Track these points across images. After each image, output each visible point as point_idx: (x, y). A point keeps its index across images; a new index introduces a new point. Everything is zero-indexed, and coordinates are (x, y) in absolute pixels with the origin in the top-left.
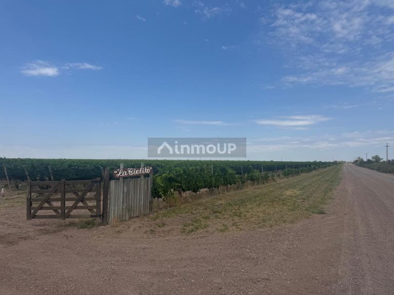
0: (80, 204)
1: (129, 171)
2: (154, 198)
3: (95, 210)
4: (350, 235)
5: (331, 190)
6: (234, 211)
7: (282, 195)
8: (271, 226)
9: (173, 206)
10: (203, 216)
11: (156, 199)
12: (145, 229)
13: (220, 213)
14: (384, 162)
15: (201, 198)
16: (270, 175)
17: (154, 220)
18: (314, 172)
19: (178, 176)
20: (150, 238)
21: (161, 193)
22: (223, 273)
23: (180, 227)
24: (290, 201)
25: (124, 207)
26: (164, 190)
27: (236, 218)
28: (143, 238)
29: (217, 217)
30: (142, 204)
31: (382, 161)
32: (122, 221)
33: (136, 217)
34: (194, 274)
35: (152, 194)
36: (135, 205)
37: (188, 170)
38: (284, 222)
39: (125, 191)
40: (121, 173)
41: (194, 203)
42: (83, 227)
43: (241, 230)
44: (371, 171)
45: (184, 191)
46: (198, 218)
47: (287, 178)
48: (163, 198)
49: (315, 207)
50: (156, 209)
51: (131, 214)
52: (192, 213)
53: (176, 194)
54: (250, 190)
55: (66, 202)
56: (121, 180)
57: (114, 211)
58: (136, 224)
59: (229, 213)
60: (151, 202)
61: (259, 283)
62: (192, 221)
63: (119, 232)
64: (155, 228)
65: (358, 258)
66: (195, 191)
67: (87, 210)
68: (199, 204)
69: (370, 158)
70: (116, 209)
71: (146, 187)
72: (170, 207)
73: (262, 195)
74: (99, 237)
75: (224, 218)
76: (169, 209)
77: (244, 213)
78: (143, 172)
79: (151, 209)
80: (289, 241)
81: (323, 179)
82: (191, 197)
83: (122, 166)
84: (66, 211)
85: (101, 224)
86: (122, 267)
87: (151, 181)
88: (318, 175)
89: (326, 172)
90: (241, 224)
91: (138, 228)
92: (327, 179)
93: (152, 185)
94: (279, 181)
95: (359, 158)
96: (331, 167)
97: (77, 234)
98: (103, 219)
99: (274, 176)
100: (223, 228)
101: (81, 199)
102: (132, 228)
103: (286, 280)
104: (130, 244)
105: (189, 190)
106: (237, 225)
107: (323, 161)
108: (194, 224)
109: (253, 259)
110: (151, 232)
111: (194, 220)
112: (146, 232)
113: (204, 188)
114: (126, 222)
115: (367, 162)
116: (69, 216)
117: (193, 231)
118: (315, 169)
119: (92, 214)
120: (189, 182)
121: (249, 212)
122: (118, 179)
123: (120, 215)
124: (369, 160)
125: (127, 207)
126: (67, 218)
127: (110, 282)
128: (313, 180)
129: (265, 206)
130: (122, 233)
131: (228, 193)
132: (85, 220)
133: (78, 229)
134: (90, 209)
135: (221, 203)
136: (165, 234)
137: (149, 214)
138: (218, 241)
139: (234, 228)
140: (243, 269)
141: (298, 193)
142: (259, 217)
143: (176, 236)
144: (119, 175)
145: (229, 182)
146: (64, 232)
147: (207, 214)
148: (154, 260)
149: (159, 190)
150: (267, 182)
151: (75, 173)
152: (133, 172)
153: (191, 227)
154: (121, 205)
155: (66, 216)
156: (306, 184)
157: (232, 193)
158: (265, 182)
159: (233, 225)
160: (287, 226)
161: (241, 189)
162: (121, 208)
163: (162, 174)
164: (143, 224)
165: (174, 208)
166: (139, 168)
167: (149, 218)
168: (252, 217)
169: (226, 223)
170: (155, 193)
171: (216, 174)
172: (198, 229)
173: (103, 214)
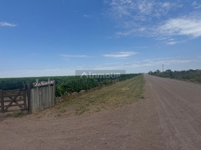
0: (14, 103)
1: (42, 83)
2: (57, 97)
3: (23, 106)
4: (160, 108)
5: (143, 87)
6: (100, 100)
7: (121, 90)
8: (121, 106)
9: (67, 101)
10: (85, 104)
11: (58, 97)
12: (54, 114)
13: (94, 102)
14: (161, 72)
15: (81, 95)
16: (113, 81)
17: (59, 109)
18: (132, 79)
19: (69, 84)
20: (58, 119)
21: (61, 94)
22: (105, 134)
23: (74, 111)
24: (126, 93)
25: (40, 103)
26: (62, 93)
27: (103, 104)
28: (54, 119)
29: (93, 104)
30: (50, 100)
31: (160, 72)
32: (40, 111)
33: (47, 108)
34: (89, 137)
35: (56, 95)
36: (46, 102)
37: (74, 81)
38: (127, 104)
39: (40, 95)
40: (37, 84)
41: (78, 98)
42: (16, 117)
43: (107, 110)
44: (156, 77)
45: (73, 92)
46: (83, 106)
47: (121, 82)
48: (62, 96)
49: (139, 95)
50: (58, 103)
51: (44, 107)
52: (79, 104)
53: (69, 94)
54: (105, 89)
55: (4, 103)
56: (37, 88)
57: (35, 106)
58: (49, 112)
59: (98, 102)
60: (55, 100)
61: (125, 138)
62: (80, 108)
63: (39, 117)
64: (60, 113)
65: (167, 119)
66: (78, 92)
67: (18, 107)
68: (81, 99)
69: (156, 71)
70: (36, 105)
71: (52, 92)
72: (66, 101)
73: (112, 91)
74: (28, 121)
75: (97, 104)
76: (65, 102)
77: (106, 101)
78: (50, 83)
79: (55, 103)
80: (133, 113)
81: (137, 81)
82: (76, 95)
83: (37, 80)
84: (5, 108)
85: (27, 114)
86: (46, 138)
87: (54, 88)
88: (134, 80)
89: (137, 78)
90: (106, 106)
91: (50, 114)
92: (139, 81)
93: (55, 90)
94: (117, 84)
95: (150, 71)
96: (139, 76)
97: (13, 121)
98: (28, 111)
99: (115, 81)
100: (97, 110)
101: (14, 101)
102: (47, 114)
103: (138, 134)
104: (47, 123)
105: (75, 91)
106: (104, 108)
107: (134, 73)
108: (82, 109)
109: (118, 125)
110: (58, 116)
111: (81, 107)
112: (55, 116)
113: (83, 90)
114: (43, 111)
115: (154, 73)
116: (7, 111)
117: (82, 113)
118: (132, 77)
119: (22, 109)
120: (75, 87)
121: (108, 100)
122: (36, 88)
123: (38, 108)
124: (155, 72)
125: (42, 103)
126: (6, 112)
127: (41, 147)
128: (133, 82)
129: (115, 96)
130: (41, 118)
131: (95, 92)
132: (17, 112)
133: (14, 118)
134: (20, 106)
135: (93, 97)
136: (66, 116)
137: (55, 106)
138: (96, 117)
139: (103, 109)
140: (114, 131)
141: (128, 89)
142: (114, 102)
143: (73, 116)
144: (36, 85)
145: (95, 86)
146: (5, 121)
147: (87, 103)
148: (64, 132)
149: (60, 92)
150: (112, 85)
151: (6, 86)
152: (44, 83)
153: (80, 111)
154: (38, 102)
155: (5, 112)
156: (130, 84)
157: (97, 91)
158: (111, 85)
159: (102, 107)
160: (129, 106)
161: (101, 89)
162: (38, 104)
163: (61, 83)
164: (53, 112)
165: (68, 101)
166: (47, 81)
167: (55, 108)
168: (111, 103)
169: (98, 107)
170: (57, 94)
171: (89, 82)
172: (84, 111)
173: (28, 108)
